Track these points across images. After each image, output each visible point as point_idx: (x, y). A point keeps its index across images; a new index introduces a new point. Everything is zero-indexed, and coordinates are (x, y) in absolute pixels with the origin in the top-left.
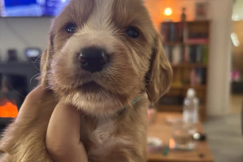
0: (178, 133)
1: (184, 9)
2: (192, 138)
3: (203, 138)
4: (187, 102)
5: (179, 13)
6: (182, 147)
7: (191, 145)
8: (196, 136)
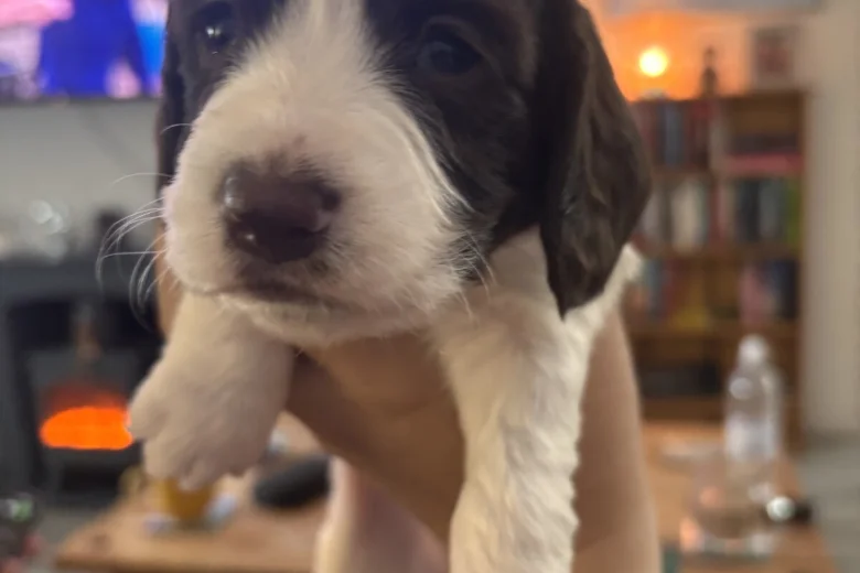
0: (709, 497)
1: (710, 53)
2: (762, 517)
3: (802, 516)
4: (737, 386)
5: (693, 66)
6: (728, 545)
7: (760, 542)
8: (778, 506)
